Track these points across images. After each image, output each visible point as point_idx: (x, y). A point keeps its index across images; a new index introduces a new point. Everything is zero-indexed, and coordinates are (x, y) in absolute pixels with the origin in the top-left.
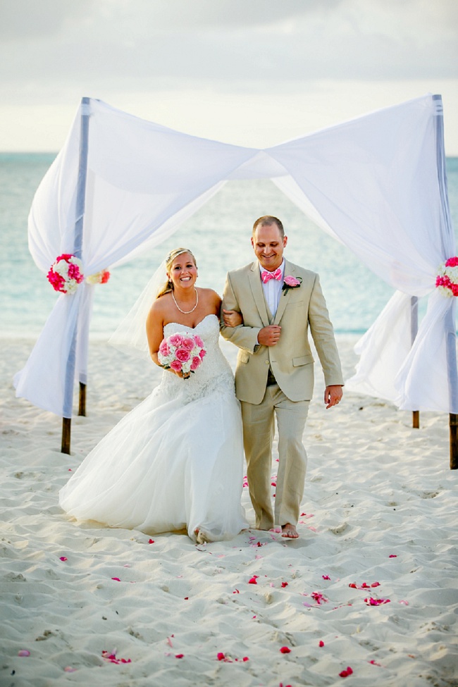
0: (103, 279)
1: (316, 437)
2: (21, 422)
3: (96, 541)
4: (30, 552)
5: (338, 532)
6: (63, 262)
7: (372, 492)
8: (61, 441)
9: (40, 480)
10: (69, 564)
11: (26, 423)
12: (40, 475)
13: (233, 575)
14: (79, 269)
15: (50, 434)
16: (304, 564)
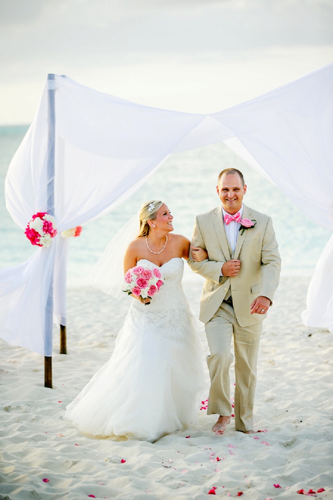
0: (76, 233)
1: (270, 362)
2: (10, 362)
3: (75, 463)
4: (17, 476)
5: (287, 445)
6: (38, 219)
7: (319, 409)
8: (43, 377)
9: (25, 412)
10: (51, 485)
11: (15, 362)
12: (26, 407)
13: (195, 487)
14: (53, 225)
15: (36, 371)
16: (258, 474)
